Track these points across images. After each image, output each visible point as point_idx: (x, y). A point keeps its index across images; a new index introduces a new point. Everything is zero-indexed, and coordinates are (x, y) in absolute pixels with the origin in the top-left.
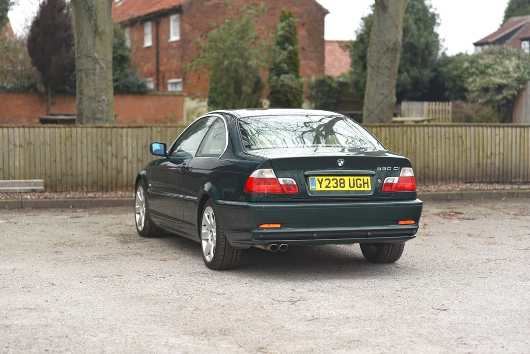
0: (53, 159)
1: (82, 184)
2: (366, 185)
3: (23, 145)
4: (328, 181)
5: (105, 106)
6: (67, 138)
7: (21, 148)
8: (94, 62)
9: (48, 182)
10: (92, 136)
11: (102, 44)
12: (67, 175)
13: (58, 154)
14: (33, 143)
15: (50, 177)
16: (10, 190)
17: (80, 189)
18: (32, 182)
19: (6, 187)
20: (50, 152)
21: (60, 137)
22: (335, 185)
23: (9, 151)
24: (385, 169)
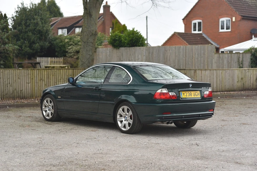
22: (189, 95)
24: (204, 88)
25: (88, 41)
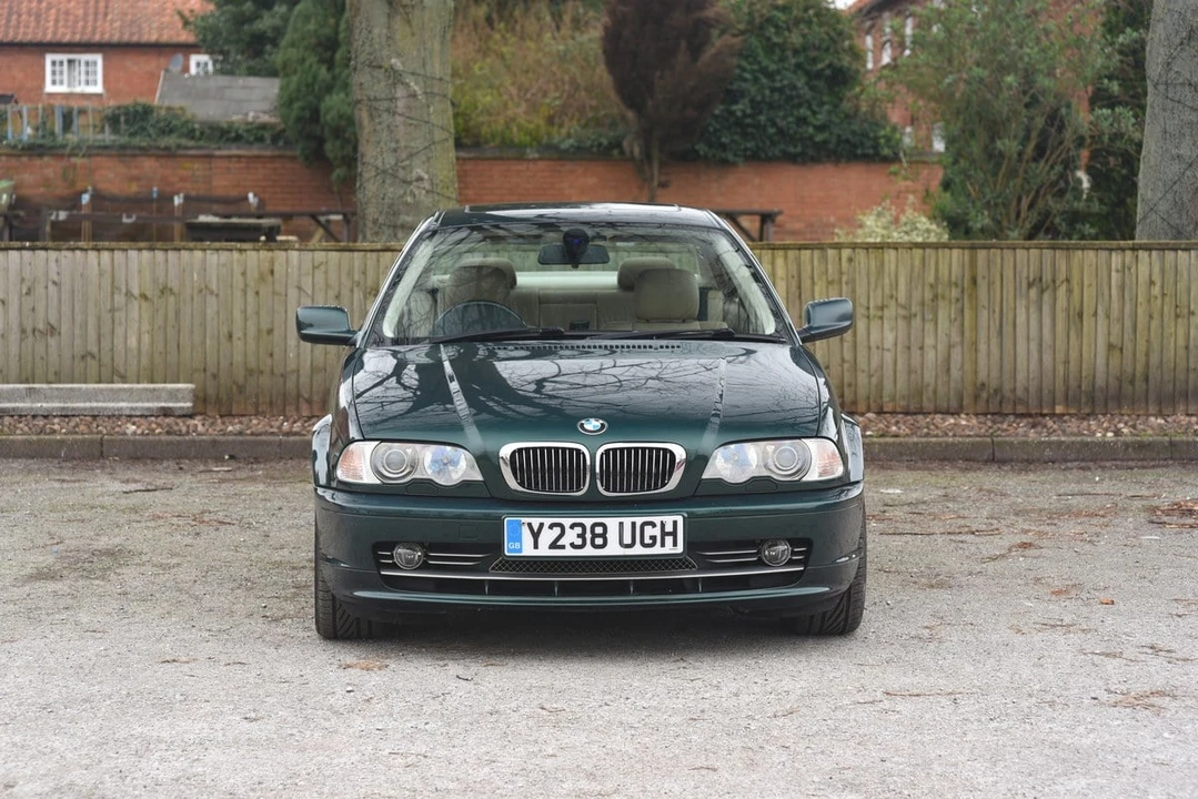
0: (224, 330)
1: (299, 395)
3: (149, 294)
5: (424, 192)
6: (262, 278)
7: (144, 304)
8: (391, 81)
9: (211, 391)
10: (326, 272)
11: (413, 35)
12: (261, 372)
13: (237, 315)
14: (176, 290)
15: (215, 376)
16: (106, 409)
17: (290, 410)
18: (163, 389)
19: (97, 401)
20: (218, 313)
21: (244, 274)
23: (112, 310)
25: (1172, 75)
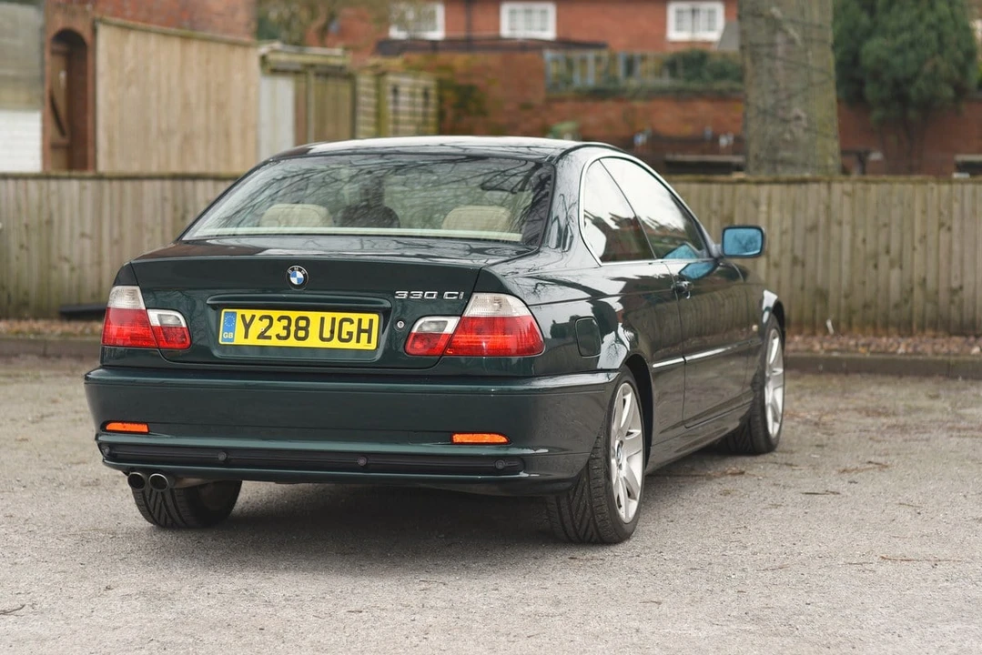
2: (364, 336)
4: (266, 322)
5: (802, 130)
8: (772, 28)
22: (284, 333)
24: (418, 295)
